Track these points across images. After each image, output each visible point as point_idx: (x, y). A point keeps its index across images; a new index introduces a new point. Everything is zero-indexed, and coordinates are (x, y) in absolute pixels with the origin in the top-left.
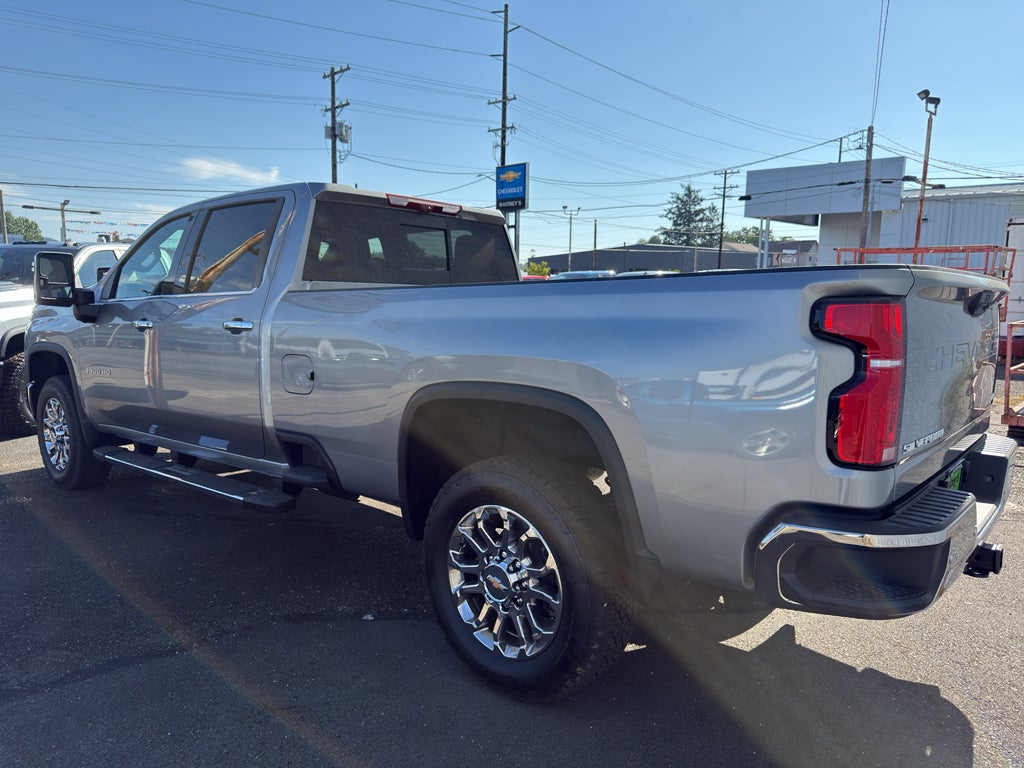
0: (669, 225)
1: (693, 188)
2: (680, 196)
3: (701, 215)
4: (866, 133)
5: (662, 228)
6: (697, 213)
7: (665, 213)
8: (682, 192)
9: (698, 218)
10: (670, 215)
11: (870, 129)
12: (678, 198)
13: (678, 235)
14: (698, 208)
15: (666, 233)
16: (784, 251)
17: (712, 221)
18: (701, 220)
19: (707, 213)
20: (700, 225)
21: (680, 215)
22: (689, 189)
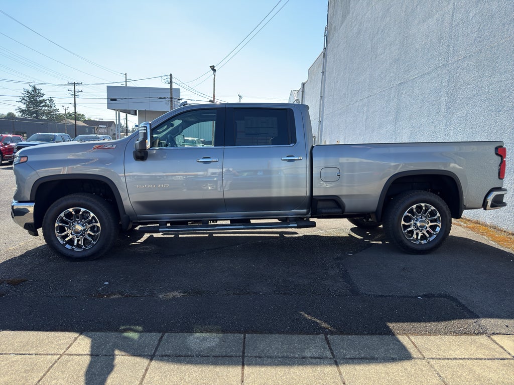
0: (24, 107)
1: (37, 87)
2: (30, 91)
3: (44, 104)
4: (169, 76)
5: (19, 108)
6: (42, 102)
7: (20, 100)
8: (30, 89)
9: (42, 105)
10: (24, 101)
11: (171, 75)
12: (28, 92)
13: (30, 113)
14: (41, 99)
15: (22, 111)
16: (100, 126)
17: (51, 107)
18: (44, 106)
19: (48, 102)
20: (43, 108)
21: (31, 102)
22: (34, 87)
